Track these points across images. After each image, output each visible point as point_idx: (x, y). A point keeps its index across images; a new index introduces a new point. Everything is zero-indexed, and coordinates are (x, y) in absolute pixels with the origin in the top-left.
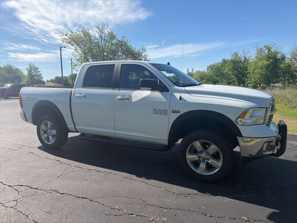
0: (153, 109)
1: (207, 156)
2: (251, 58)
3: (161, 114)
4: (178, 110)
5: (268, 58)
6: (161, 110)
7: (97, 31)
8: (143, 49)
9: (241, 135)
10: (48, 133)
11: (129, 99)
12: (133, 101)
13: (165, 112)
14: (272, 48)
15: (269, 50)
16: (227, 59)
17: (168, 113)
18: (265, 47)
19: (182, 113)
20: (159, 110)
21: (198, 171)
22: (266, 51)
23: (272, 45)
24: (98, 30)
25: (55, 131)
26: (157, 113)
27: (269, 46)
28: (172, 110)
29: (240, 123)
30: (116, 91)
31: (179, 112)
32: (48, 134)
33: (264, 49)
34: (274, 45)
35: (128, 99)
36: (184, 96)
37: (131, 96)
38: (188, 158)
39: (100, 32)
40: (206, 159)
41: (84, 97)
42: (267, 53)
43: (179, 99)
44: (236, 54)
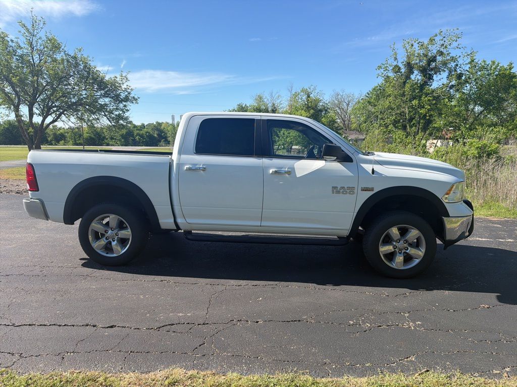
0: (333, 187)
1: (406, 245)
2: (281, 106)
3: (344, 192)
4: (370, 186)
5: (308, 108)
6: (344, 187)
7: (20, 32)
8: (122, 76)
9: (448, 215)
10: (106, 236)
11: (291, 172)
12: (297, 176)
13: (351, 190)
14: (312, 93)
15: (309, 96)
16: (246, 105)
17: (356, 191)
18: (302, 91)
19: (376, 191)
20: (343, 188)
21: (394, 265)
22: (304, 98)
23: (312, 87)
24: (23, 30)
25: (130, 233)
26: (338, 192)
27: (308, 90)
28: (362, 188)
29: (447, 201)
30: (265, 161)
31: (372, 189)
32: (106, 239)
33: (302, 93)
34: (315, 89)
35: (289, 173)
36: (377, 168)
37: (293, 169)
38: (381, 251)
39: (27, 34)
40: (403, 249)
41: (204, 170)
42: (305, 100)
43: (371, 172)
44: (261, 98)
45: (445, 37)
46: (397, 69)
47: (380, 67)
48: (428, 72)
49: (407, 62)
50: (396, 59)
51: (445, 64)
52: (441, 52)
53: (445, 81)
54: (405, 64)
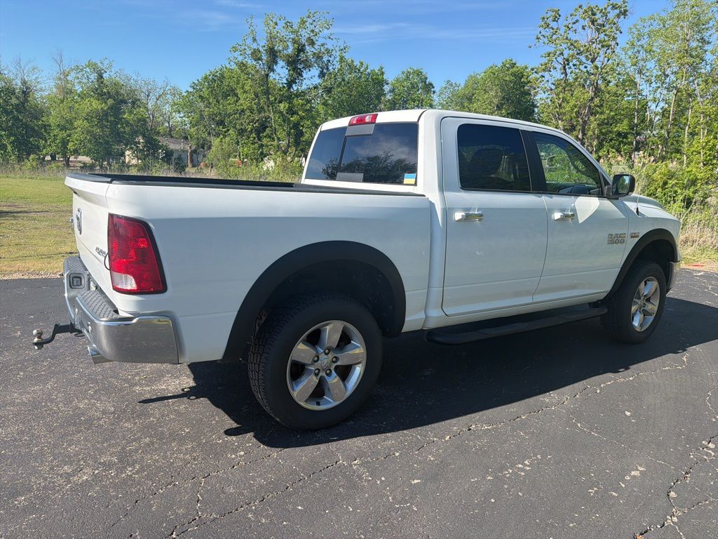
0: (609, 235)
3: (617, 242)
5: (101, 95)
10: (314, 368)
14: (106, 72)
15: (101, 76)
17: (626, 239)
18: (89, 65)
19: (640, 236)
20: (616, 235)
23: (106, 62)
25: (364, 351)
26: (613, 241)
27: (100, 65)
28: (631, 234)
31: (638, 235)
32: (315, 374)
33: (88, 69)
34: (110, 65)
35: (572, 217)
41: (480, 219)
42: (95, 81)
43: (635, 212)
45: (314, 21)
46: (256, 55)
47: (234, 49)
48: (297, 64)
49: (270, 48)
50: (254, 40)
51: (318, 57)
52: (312, 40)
53: (317, 81)
54: (266, 50)
